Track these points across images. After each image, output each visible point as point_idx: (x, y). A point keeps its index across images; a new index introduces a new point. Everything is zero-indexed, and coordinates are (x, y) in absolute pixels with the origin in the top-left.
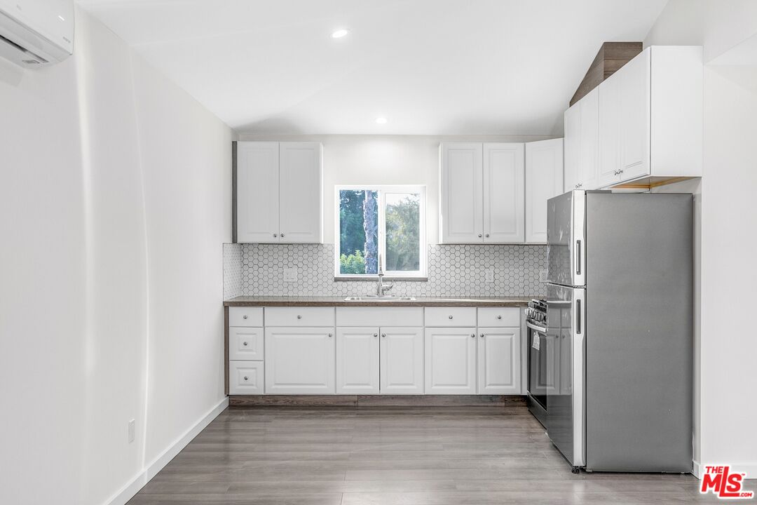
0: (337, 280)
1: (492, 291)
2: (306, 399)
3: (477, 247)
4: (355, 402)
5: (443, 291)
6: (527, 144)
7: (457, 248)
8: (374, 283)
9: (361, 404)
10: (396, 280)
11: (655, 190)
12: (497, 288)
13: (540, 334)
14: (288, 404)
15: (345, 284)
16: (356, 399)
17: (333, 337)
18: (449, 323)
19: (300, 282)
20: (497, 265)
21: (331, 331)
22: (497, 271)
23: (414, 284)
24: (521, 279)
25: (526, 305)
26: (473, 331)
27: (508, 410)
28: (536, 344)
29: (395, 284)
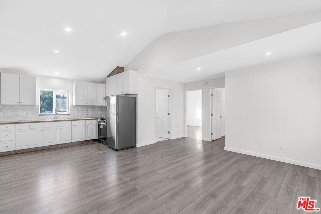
0: (40, 115)
1: (87, 116)
2: (31, 149)
3: (83, 106)
4: (49, 147)
5: (74, 117)
6: (97, 84)
7: (78, 106)
8: (53, 116)
9: (51, 148)
10: (60, 115)
11: (127, 96)
12: (88, 116)
13: (103, 125)
14: (24, 152)
15: (43, 116)
16: (50, 146)
17: (42, 131)
18: (79, 124)
19: (26, 116)
20: (88, 110)
21: (42, 129)
22: (88, 112)
23: (66, 116)
24: (94, 114)
25: (98, 119)
26: (85, 126)
27: (93, 143)
28: (102, 127)
29: (59, 116)
